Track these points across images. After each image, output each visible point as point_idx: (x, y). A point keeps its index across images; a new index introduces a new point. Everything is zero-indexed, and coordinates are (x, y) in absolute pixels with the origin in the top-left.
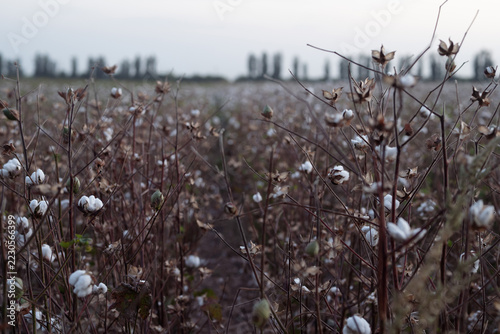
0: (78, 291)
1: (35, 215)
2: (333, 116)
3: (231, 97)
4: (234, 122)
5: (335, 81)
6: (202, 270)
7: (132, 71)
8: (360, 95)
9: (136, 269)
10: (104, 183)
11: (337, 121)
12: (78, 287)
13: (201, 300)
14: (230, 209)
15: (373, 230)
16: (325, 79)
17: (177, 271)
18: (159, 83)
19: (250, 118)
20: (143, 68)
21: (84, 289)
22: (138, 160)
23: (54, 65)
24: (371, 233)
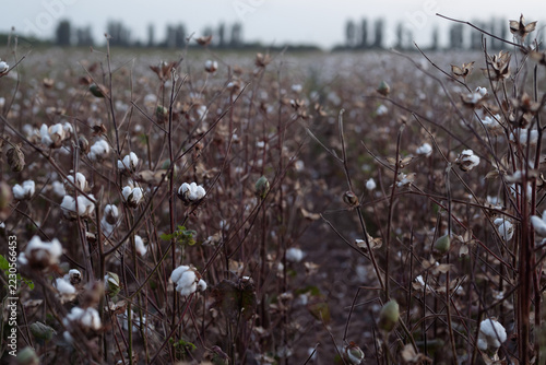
0: (181, 289)
1: (128, 204)
2: (470, 96)
3: (328, 69)
4: (333, 97)
5: (445, 50)
6: (307, 265)
7: (215, 40)
8: (497, 72)
9: (236, 263)
10: (201, 168)
11: (474, 101)
12: (180, 284)
13: (304, 298)
14: (350, 198)
15: (507, 222)
16: (434, 48)
17: (281, 266)
18: (260, 55)
19: (351, 93)
20: (228, 36)
21: (188, 287)
22: (237, 142)
23: (128, 33)
24: (505, 226)
